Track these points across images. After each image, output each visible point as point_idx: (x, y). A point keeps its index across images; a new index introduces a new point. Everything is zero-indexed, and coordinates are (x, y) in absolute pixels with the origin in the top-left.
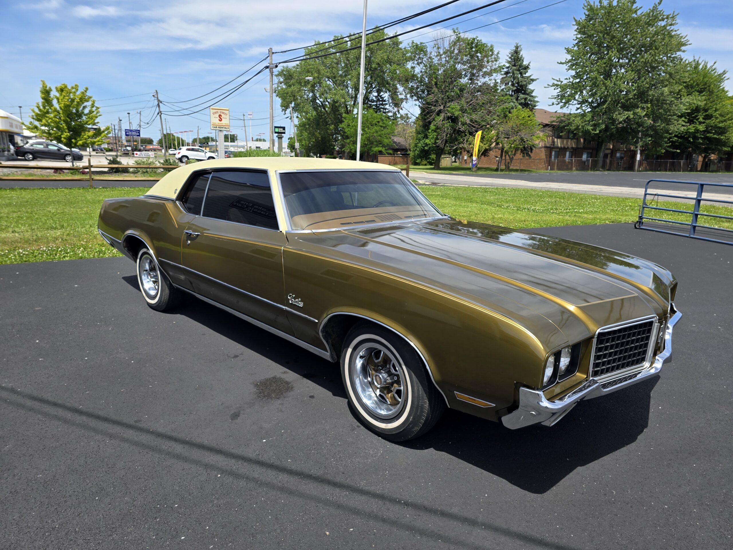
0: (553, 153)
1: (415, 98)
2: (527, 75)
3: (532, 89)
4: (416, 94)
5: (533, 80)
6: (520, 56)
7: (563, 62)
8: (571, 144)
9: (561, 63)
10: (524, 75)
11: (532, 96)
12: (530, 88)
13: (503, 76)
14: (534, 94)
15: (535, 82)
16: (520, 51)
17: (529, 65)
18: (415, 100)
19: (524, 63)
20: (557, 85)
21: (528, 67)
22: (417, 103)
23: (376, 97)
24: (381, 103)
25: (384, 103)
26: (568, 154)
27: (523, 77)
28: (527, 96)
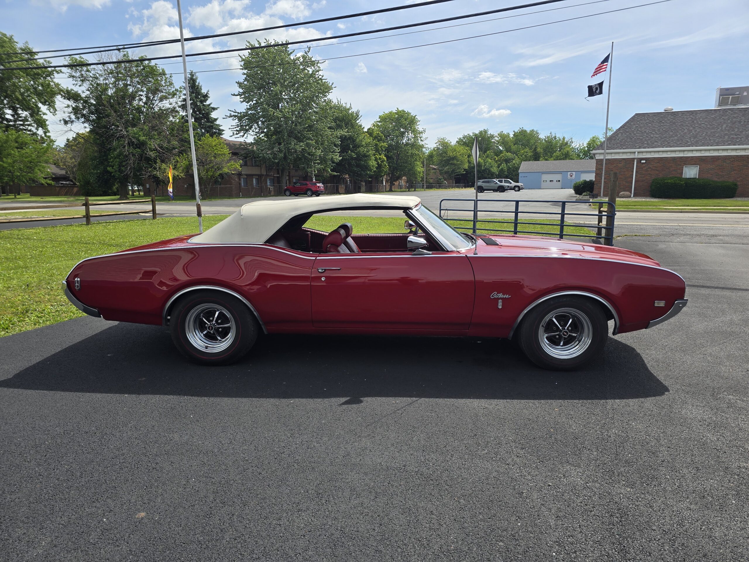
0: (242, 180)
1: (83, 120)
2: (208, 103)
3: (216, 118)
4: (83, 116)
5: (214, 109)
6: (197, 84)
7: (236, 94)
8: (255, 171)
9: (234, 95)
10: (205, 103)
11: (217, 125)
12: (212, 116)
13: (182, 103)
14: (217, 122)
15: (216, 111)
16: (197, 78)
17: (207, 93)
18: (83, 123)
19: (203, 91)
20: (235, 116)
21: (208, 96)
22: (86, 125)
23: (13, 116)
24: (21, 123)
25: (26, 123)
26: (254, 180)
27: (204, 105)
28: (211, 124)
